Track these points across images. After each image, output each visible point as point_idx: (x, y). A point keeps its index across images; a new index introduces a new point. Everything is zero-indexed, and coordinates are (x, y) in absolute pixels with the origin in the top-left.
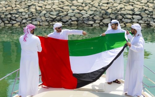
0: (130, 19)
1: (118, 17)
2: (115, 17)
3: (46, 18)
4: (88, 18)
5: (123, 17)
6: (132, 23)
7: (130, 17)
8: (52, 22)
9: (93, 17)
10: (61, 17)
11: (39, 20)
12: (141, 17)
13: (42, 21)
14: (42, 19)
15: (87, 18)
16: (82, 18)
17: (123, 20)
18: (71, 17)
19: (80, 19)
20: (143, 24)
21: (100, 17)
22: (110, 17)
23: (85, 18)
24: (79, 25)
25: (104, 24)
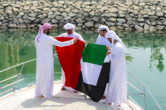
0: (114, 22)
1: (102, 20)
2: (98, 20)
3: (24, 20)
4: (70, 20)
5: (107, 20)
6: (116, 26)
7: (114, 20)
8: (30, 25)
9: (75, 20)
10: (40, 19)
11: (16, 23)
12: (125, 21)
13: (20, 24)
14: (20, 21)
15: (68, 21)
16: (63, 20)
17: (107, 23)
18: (51, 19)
19: (61, 21)
20: (127, 27)
21: (82, 19)
22: (93, 20)
23: (66, 20)
24: (60, 28)
25: (86, 28)
